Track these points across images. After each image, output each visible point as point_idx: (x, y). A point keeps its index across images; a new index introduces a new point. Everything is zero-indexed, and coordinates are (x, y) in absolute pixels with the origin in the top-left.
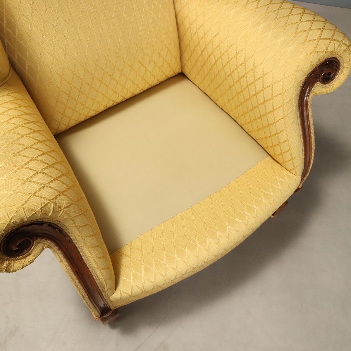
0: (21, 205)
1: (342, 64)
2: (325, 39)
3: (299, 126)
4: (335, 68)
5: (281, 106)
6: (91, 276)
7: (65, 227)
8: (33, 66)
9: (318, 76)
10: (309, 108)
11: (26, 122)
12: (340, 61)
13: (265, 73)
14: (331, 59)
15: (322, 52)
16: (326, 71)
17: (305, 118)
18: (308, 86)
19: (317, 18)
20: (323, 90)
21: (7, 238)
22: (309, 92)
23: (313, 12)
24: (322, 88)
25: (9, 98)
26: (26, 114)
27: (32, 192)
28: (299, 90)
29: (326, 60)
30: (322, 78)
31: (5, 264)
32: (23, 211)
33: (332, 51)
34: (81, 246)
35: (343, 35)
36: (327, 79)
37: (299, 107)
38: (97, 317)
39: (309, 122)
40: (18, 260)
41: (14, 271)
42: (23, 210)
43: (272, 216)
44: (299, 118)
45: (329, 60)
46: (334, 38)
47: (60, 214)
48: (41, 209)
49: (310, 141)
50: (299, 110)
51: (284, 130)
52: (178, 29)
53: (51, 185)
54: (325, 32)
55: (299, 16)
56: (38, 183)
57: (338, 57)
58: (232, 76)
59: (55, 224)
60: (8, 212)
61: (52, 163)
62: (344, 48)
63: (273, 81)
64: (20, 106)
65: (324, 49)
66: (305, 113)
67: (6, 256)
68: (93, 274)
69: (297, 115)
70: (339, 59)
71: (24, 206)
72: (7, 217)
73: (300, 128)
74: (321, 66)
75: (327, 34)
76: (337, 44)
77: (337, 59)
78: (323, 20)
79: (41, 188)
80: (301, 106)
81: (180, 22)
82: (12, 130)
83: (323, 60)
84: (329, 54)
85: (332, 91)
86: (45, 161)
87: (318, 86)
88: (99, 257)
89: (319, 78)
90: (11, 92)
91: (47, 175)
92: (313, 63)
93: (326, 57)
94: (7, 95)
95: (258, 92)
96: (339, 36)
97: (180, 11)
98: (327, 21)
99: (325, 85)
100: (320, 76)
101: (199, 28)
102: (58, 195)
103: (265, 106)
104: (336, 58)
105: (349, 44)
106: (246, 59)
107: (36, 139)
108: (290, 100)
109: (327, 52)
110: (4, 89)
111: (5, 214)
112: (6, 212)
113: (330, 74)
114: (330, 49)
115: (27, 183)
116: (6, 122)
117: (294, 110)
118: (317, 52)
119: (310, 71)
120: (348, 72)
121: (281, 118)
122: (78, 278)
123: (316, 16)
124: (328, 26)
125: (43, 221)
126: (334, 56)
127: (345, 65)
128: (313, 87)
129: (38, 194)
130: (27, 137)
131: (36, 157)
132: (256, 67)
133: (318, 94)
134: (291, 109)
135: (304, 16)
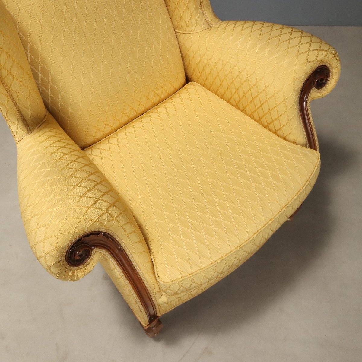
0: (82, 216)
1: (331, 70)
2: (314, 50)
3: (302, 128)
4: (326, 74)
5: (285, 112)
6: (141, 280)
7: (116, 236)
8: (65, 105)
9: (312, 83)
10: (308, 111)
11: (71, 150)
12: (329, 68)
13: (266, 86)
14: (321, 67)
15: (313, 61)
16: (318, 78)
17: (307, 121)
18: (305, 92)
19: (304, 34)
20: (319, 95)
21: (71, 249)
22: (307, 97)
23: (300, 30)
24: (318, 92)
25: (51, 134)
26: (69, 144)
27: (89, 205)
28: (298, 96)
29: (317, 68)
30: (316, 84)
31: (70, 273)
32: (84, 222)
33: (321, 59)
34: (131, 253)
35: (328, 46)
36: (321, 85)
37: (300, 112)
38: (146, 325)
39: (311, 124)
40: (80, 269)
41: (78, 279)
42: (84, 220)
43: (289, 219)
44: (301, 121)
45: (320, 68)
46: (321, 49)
47: (113, 223)
48: (98, 219)
49: (314, 141)
50: (301, 114)
51: (290, 133)
52: (183, 60)
53: (103, 198)
54: (312, 44)
55: (289, 34)
56: (92, 197)
57: (327, 64)
58: (237, 93)
59: (108, 234)
60: (72, 224)
61: (100, 181)
62: (331, 56)
63: (275, 92)
64: (62, 139)
65: (314, 58)
66: (306, 116)
67: (71, 266)
68: (143, 279)
69: (300, 119)
70: (328, 66)
71: (84, 217)
72: (72, 227)
73: (304, 130)
74: (314, 74)
75: (314, 46)
76: (324, 53)
77: (327, 66)
78: (310, 35)
79: (96, 201)
80: (302, 112)
81: (184, 54)
82: (62, 157)
83: (315, 68)
84: (319, 62)
85: (326, 94)
86: (94, 180)
87: (314, 92)
88: (147, 261)
89: (314, 84)
90: (51, 128)
91: (98, 190)
92: (307, 72)
93: (317, 66)
94: (49, 131)
95: (263, 103)
96: (325, 47)
97: (183, 44)
98: (313, 36)
99: (319, 90)
100: (314, 82)
101: (203, 56)
102: (110, 206)
103: (271, 114)
104: (325, 66)
105: (334, 52)
106: (249, 76)
107: (82, 163)
108: (292, 106)
109: (317, 61)
110: (45, 127)
111: (70, 225)
112: (70, 223)
113: (322, 80)
114: (320, 58)
115: (84, 198)
116: (55, 152)
117: (297, 114)
118: (309, 62)
119: (305, 79)
120: (337, 76)
121: (286, 123)
122: (130, 283)
123: (303, 33)
124: (314, 39)
125: (99, 231)
126: (324, 64)
127: (334, 70)
128: (309, 93)
129: (94, 206)
130: (75, 162)
131: (86, 177)
132: (259, 81)
133: (314, 99)
134: (294, 114)
135: (293, 33)
